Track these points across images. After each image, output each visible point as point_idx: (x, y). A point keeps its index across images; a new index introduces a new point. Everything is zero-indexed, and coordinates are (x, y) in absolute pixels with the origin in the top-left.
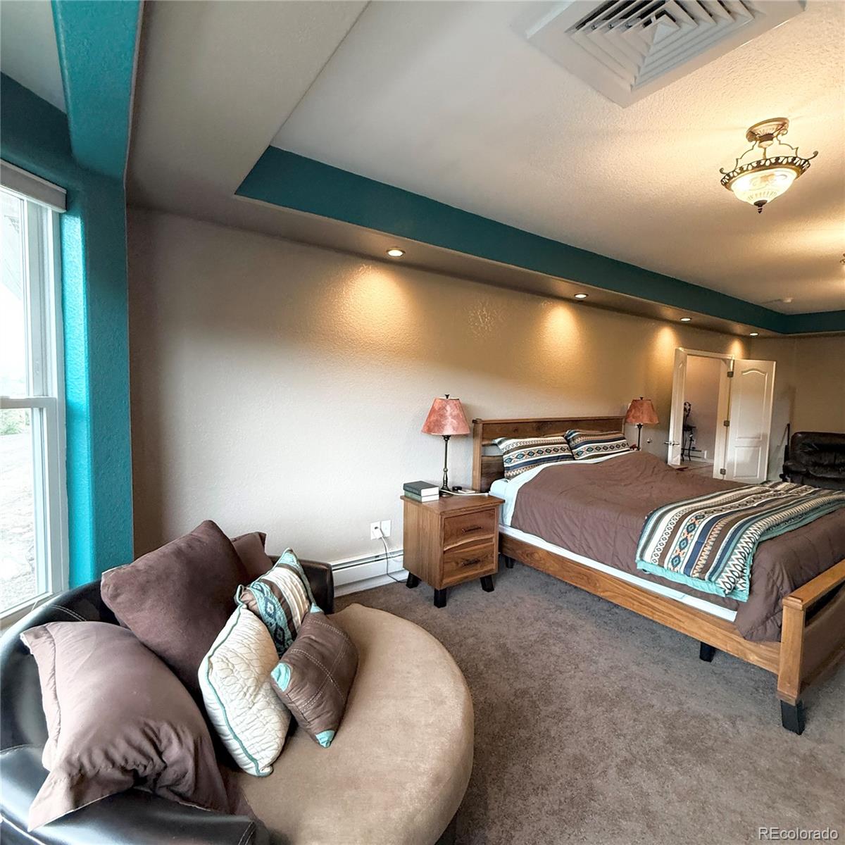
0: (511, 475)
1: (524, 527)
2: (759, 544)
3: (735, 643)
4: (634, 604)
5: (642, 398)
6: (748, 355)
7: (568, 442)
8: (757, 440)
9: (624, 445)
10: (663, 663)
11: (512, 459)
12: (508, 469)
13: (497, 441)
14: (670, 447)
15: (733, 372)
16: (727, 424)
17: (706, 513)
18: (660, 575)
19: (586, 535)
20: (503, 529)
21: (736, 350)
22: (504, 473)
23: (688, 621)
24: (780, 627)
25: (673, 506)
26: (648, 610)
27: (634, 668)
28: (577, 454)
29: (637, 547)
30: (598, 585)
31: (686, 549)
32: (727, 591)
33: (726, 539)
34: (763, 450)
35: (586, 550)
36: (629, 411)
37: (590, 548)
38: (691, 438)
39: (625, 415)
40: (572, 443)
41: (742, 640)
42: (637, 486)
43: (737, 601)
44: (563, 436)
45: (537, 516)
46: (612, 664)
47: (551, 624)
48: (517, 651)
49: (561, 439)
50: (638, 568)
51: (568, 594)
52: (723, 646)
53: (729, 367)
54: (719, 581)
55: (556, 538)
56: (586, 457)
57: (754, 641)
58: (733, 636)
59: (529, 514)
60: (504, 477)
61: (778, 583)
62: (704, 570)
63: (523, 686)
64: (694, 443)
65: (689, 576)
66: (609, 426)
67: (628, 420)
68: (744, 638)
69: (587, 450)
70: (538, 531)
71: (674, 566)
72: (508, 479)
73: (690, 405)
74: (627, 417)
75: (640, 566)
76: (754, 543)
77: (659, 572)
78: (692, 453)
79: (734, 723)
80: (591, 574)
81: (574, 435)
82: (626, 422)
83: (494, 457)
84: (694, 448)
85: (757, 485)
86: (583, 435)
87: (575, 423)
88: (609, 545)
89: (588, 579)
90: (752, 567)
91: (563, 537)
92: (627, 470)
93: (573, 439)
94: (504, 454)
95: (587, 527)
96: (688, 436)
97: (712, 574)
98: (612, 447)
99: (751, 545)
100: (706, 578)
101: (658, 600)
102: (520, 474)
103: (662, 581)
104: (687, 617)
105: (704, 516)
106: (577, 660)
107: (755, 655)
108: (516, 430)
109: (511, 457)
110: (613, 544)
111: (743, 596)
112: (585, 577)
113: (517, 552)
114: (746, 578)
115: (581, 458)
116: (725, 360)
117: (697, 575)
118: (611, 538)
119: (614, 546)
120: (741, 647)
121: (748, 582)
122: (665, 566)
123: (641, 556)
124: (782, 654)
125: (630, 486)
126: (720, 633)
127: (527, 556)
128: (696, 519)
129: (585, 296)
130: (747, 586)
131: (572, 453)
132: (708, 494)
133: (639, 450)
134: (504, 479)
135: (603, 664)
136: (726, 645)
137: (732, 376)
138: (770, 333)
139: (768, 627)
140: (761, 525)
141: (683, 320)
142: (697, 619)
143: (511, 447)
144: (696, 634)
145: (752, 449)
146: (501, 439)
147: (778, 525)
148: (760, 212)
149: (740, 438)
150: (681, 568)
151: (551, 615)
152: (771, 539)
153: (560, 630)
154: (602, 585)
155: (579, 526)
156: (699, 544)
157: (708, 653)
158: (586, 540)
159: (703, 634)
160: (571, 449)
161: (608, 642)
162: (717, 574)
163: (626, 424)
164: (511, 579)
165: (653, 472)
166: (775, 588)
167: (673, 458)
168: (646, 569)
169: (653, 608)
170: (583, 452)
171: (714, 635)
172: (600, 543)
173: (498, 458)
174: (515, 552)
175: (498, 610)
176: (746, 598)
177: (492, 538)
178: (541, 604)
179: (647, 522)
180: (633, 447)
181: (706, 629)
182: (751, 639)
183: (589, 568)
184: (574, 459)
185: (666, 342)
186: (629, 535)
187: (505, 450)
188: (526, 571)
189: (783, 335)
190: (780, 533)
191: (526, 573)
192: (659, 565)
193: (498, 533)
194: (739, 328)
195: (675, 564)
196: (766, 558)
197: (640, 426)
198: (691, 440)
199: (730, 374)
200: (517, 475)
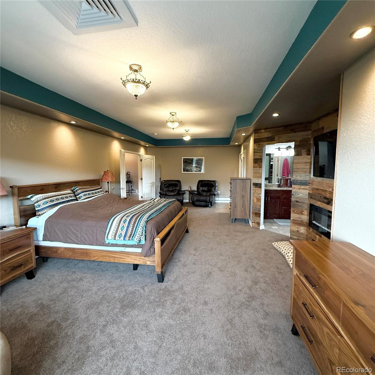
0: (41, 213)
1: (50, 239)
2: (147, 222)
3: (143, 260)
4: (107, 259)
5: (108, 170)
6: (147, 153)
7: (74, 193)
8: (151, 184)
9: (101, 191)
10: (120, 278)
11: (40, 205)
12: (38, 211)
13: (29, 197)
14: (121, 190)
15: (142, 160)
16: (142, 179)
17: (130, 214)
18: (115, 243)
19: (83, 234)
20: (38, 243)
21: (142, 151)
22: (35, 213)
23: (127, 257)
24: (155, 249)
25: (119, 214)
26: (112, 259)
27: (108, 285)
28: (79, 198)
29: (105, 234)
30: (91, 255)
31: (124, 230)
32: (138, 242)
33: (137, 223)
34: (154, 188)
35: (84, 242)
36: (103, 176)
37: (86, 240)
38: (131, 186)
39: (101, 178)
40: (76, 193)
41: (144, 258)
42: (107, 208)
43: (142, 244)
44: (71, 190)
45: (58, 232)
46: (99, 287)
47: (69, 282)
48: (49, 303)
49: (70, 191)
50: (106, 243)
51: (78, 265)
52: (140, 263)
53: (140, 157)
54: (135, 239)
55: (69, 240)
56: (83, 198)
57: (148, 257)
58: (142, 258)
59: (53, 231)
60: (36, 216)
61: (153, 234)
62: (130, 237)
63: (52, 319)
64: (133, 187)
65: (125, 240)
66: (95, 183)
67: (103, 180)
68: (145, 257)
69: (84, 195)
70: (59, 239)
71: (120, 238)
72: (39, 216)
73: (130, 173)
74: (102, 179)
75: (107, 242)
76: (145, 222)
77: (114, 242)
78: (132, 191)
79: (144, 289)
80: (88, 252)
81: (77, 189)
82: (102, 181)
83: (29, 205)
84: (133, 189)
85: (149, 200)
86: (81, 189)
87: (77, 183)
88: (94, 237)
89: (86, 254)
90: (145, 230)
91: (72, 238)
92: (102, 202)
93: (76, 191)
94: (35, 203)
95: (84, 231)
96: (130, 185)
97: (132, 237)
98: (96, 193)
99: (144, 223)
100: (131, 239)
101: (116, 253)
102: (46, 212)
103: (116, 245)
104: (126, 256)
105: (129, 216)
106: (82, 294)
107: (148, 261)
108: (42, 190)
109: (40, 204)
110: (96, 235)
111: (143, 242)
112: (84, 254)
113: (48, 253)
114: (144, 235)
115: (81, 199)
116: (139, 155)
117: (128, 239)
118: (95, 233)
119: (97, 236)
120: (144, 261)
121: (144, 237)
122: (116, 239)
123: (107, 237)
124: (156, 258)
125: (104, 209)
126: (138, 258)
127: (54, 253)
128: (127, 217)
129: (75, 123)
130: (144, 238)
131: (76, 198)
132: (132, 207)
133: (108, 193)
134: (37, 217)
135: (95, 289)
136: (140, 262)
137: (142, 161)
138: (152, 146)
139: (151, 250)
140: (148, 215)
141: (122, 138)
142: (130, 256)
143: (39, 199)
144: (130, 261)
145: (150, 187)
146: (32, 195)
147: (153, 213)
148: (136, 99)
149: (146, 184)
150: (122, 238)
151: (69, 278)
152: (151, 219)
153: (74, 283)
154: (93, 255)
155: (80, 232)
156: (128, 227)
157: (136, 267)
158: (84, 237)
159: (132, 261)
160: (76, 196)
161: (97, 279)
162: (134, 237)
163: (102, 182)
164: (47, 267)
165: (113, 201)
166: (152, 236)
167: (123, 194)
168: (110, 242)
169: (114, 257)
170: (82, 197)
171: (136, 260)
172: (90, 237)
173: (31, 206)
174: (47, 253)
175: (37, 286)
176: (144, 242)
177: (30, 250)
178: (64, 274)
179: (109, 222)
180: (106, 192)
181: (133, 258)
182: (147, 257)
183: (86, 249)
184: (78, 200)
185: (116, 147)
186: (102, 230)
187: (35, 201)
188: (55, 261)
189: (156, 146)
190: (154, 216)
191: (55, 262)
192: (114, 239)
193: (34, 246)
194: (142, 143)
195: (120, 237)
196: (149, 227)
197: (108, 182)
198: (132, 186)
199: (141, 160)
200: (44, 213)
